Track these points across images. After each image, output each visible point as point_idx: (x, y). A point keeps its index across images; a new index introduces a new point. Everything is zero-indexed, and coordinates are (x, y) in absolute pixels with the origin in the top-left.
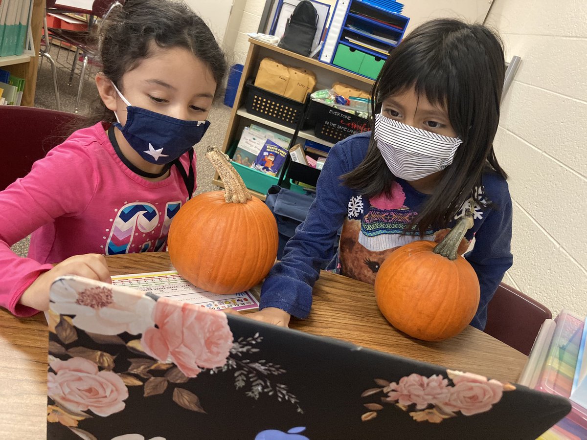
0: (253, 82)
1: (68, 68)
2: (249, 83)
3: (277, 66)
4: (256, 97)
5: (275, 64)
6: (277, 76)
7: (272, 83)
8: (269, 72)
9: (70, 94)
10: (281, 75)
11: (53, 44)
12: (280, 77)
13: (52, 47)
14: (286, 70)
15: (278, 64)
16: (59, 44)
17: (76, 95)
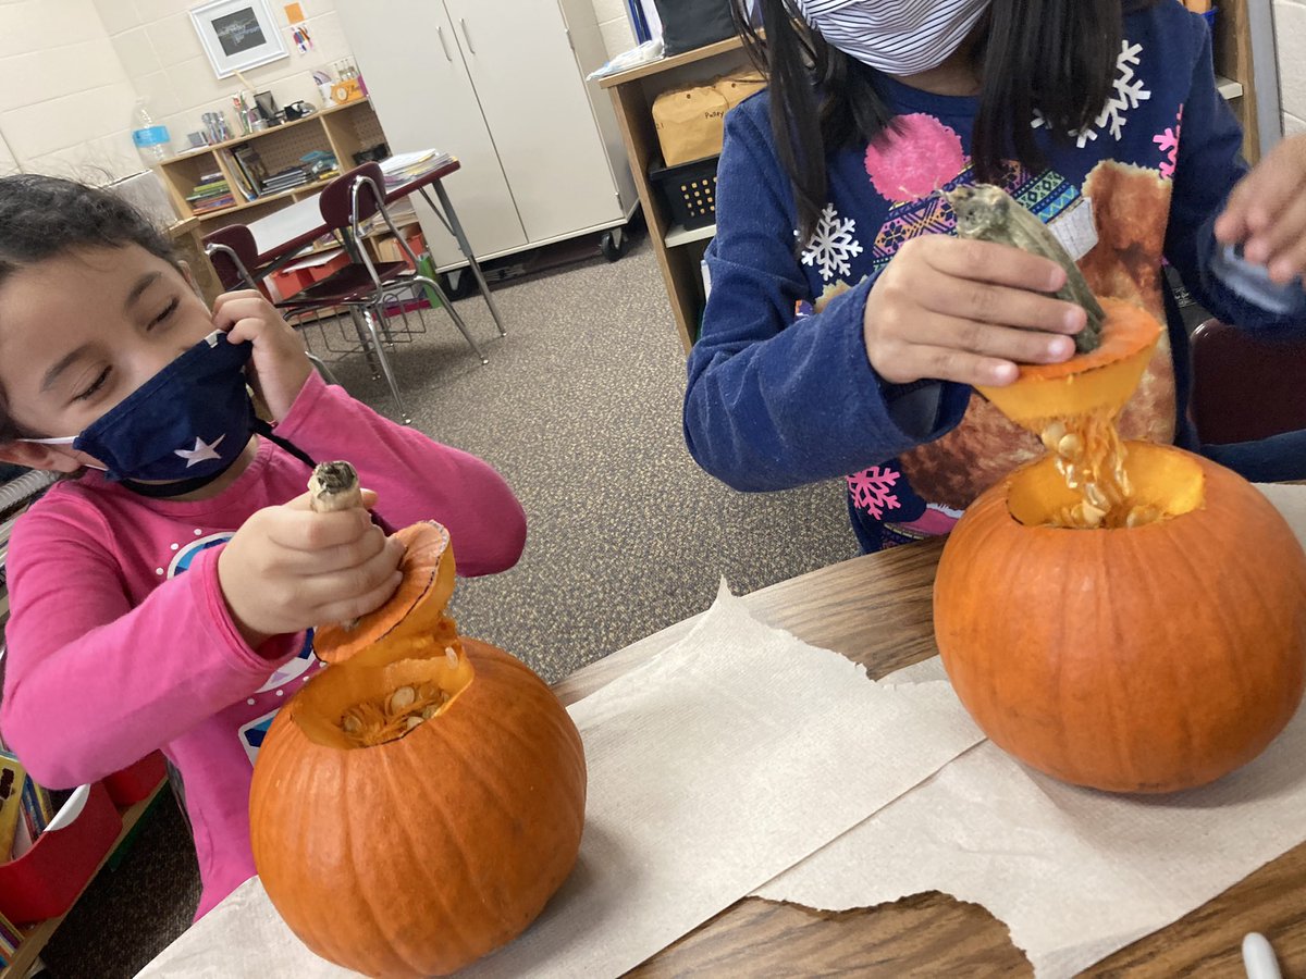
0: (663, 163)
1: (353, 352)
2: (656, 169)
3: (689, 96)
4: (684, 188)
5: (680, 96)
6: (698, 118)
7: (699, 137)
8: (679, 121)
9: (383, 395)
10: (706, 109)
11: (322, 319)
12: (707, 115)
13: (325, 326)
14: (712, 93)
15: (687, 93)
16: (331, 313)
17: (390, 391)
